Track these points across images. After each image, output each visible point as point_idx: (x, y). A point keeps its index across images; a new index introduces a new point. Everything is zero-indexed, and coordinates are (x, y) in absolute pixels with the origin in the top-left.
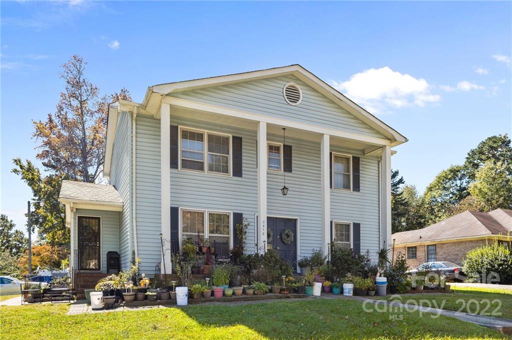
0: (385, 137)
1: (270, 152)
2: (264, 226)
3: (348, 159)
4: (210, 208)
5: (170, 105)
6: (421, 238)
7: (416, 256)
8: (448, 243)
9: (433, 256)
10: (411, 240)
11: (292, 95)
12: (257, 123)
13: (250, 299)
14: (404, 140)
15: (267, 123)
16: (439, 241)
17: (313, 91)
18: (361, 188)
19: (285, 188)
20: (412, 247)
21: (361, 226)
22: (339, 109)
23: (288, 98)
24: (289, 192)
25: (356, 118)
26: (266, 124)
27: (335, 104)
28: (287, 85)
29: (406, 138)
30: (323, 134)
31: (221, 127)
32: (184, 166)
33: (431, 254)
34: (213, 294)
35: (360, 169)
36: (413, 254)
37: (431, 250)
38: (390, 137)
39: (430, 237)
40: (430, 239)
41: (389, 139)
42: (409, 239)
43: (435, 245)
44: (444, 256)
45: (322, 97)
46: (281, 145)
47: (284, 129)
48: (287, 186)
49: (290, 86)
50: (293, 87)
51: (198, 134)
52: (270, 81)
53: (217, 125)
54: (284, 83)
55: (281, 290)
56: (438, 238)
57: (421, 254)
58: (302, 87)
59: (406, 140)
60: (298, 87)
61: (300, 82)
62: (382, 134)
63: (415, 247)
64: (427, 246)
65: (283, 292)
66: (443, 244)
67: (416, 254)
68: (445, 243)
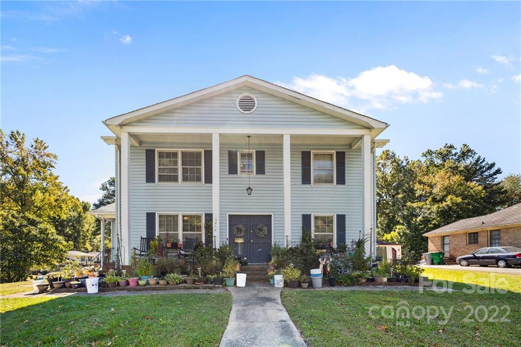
0: (362, 126)
1: (241, 159)
2: (216, 223)
3: (331, 155)
4: (184, 211)
5: (128, 133)
6: (483, 223)
7: (477, 242)
8: (514, 228)
9: (497, 241)
10: (472, 226)
11: (247, 105)
12: (210, 136)
13: (158, 289)
14: (384, 126)
15: (220, 134)
16: (502, 226)
17: (270, 97)
18: (346, 181)
19: (249, 188)
20: (474, 233)
21: (346, 217)
22: (302, 108)
23: (241, 108)
24: (252, 192)
25: (323, 114)
26: (218, 135)
27: (297, 104)
28: (241, 96)
29: (386, 124)
30: (283, 135)
31: (194, 145)
32: (160, 180)
33: (495, 240)
34: (128, 283)
35: (346, 162)
36: (474, 239)
37: (494, 235)
38: (367, 126)
39: (493, 223)
40: (493, 224)
41: (368, 128)
42: (470, 225)
43: (499, 230)
44: (510, 241)
45: (280, 101)
46: (253, 152)
47: (249, 137)
48: (251, 186)
49: (245, 97)
50: (248, 97)
51: (173, 153)
52: (222, 97)
53: (188, 143)
54: (236, 95)
55: (194, 281)
56: (502, 223)
57: (482, 239)
58: (257, 95)
59: (387, 125)
60: (253, 96)
61: (255, 91)
62: (358, 124)
63: (477, 233)
64: (490, 231)
65: (196, 283)
66: (508, 228)
67: (477, 239)
68: (511, 228)
